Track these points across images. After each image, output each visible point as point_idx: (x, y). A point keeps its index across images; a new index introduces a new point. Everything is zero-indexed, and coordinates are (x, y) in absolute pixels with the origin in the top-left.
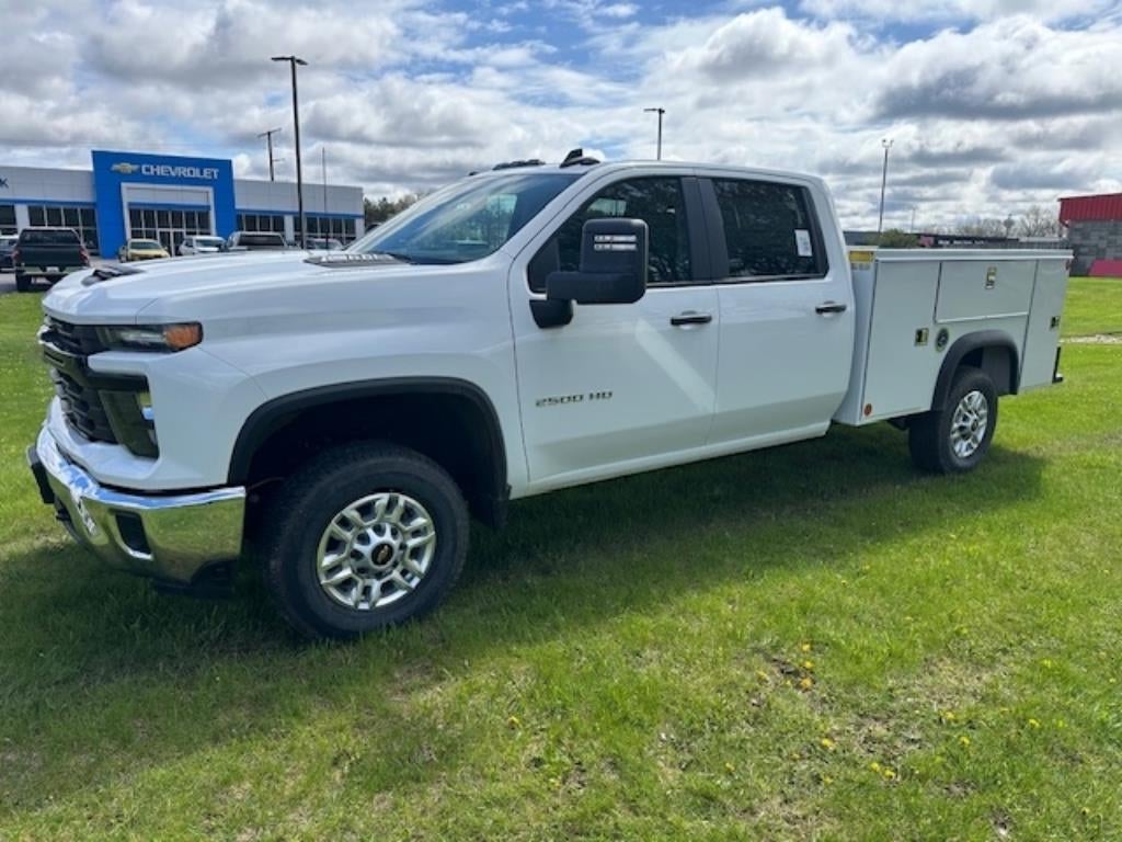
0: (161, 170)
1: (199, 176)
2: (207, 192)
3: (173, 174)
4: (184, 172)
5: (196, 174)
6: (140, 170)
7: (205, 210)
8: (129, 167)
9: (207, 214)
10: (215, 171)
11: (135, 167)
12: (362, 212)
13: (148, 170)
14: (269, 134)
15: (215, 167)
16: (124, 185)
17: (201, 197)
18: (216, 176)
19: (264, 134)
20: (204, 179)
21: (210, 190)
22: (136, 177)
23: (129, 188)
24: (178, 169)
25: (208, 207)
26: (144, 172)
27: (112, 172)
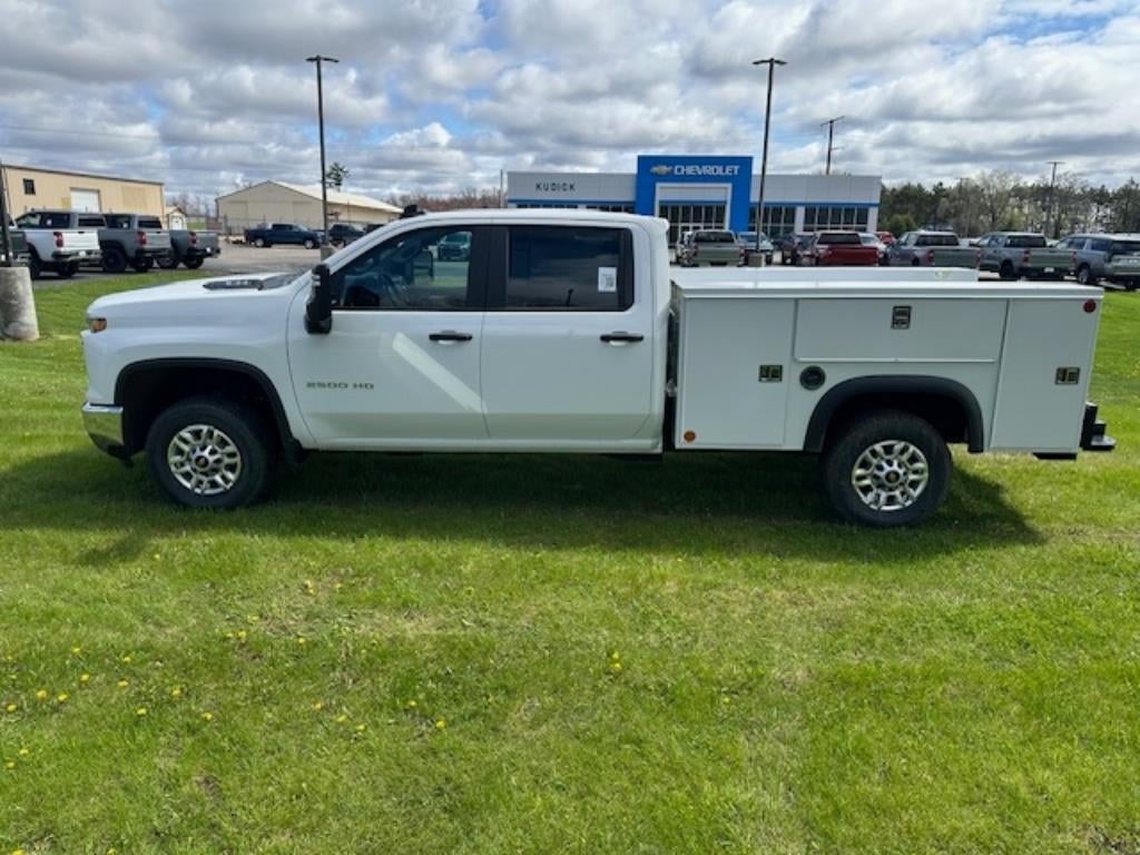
0: (690, 170)
1: (721, 173)
2: (726, 188)
3: (700, 173)
4: (708, 170)
5: (720, 170)
6: (673, 171)
7: (722, 205)
8: (664, 169)
9: (723, 209)
10: (736, 168)
11: (670, 169)
12: (877, 201)
13: (679, 170)
14: (831, 122)
15: (735, 164)
16: (658, 185)
17: (721, 193)
18: (736, 173)
19: (826, 124)
20: (726, 176)
21: (729, 186)
22: (669, 178)
23: (662, 188)
24: (704, 168)
25: (725, 202)
26: (676, 172)
27: (652, 174)
